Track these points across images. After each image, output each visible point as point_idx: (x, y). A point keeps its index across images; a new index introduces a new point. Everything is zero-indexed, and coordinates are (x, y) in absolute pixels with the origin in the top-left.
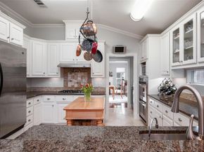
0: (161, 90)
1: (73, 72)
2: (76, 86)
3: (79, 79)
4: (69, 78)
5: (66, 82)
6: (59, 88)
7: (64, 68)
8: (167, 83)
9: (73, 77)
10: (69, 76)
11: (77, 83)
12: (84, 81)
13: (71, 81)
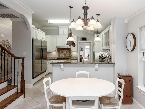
0: (100, 58)
1: (62, 50)
2: (64, 56)
3: (65, 53)
4: (60, 53)
5: (59, 54)
6: (56, 57)
7: (58, 48)
8: (102, 55)
9: (62, 52)
10: (61, 51)
11: (64, 55)
12: (67, 54)
13: (61, 54)
